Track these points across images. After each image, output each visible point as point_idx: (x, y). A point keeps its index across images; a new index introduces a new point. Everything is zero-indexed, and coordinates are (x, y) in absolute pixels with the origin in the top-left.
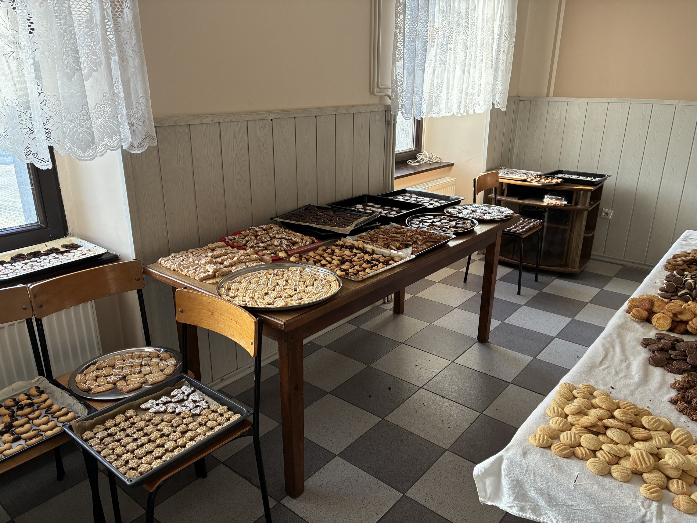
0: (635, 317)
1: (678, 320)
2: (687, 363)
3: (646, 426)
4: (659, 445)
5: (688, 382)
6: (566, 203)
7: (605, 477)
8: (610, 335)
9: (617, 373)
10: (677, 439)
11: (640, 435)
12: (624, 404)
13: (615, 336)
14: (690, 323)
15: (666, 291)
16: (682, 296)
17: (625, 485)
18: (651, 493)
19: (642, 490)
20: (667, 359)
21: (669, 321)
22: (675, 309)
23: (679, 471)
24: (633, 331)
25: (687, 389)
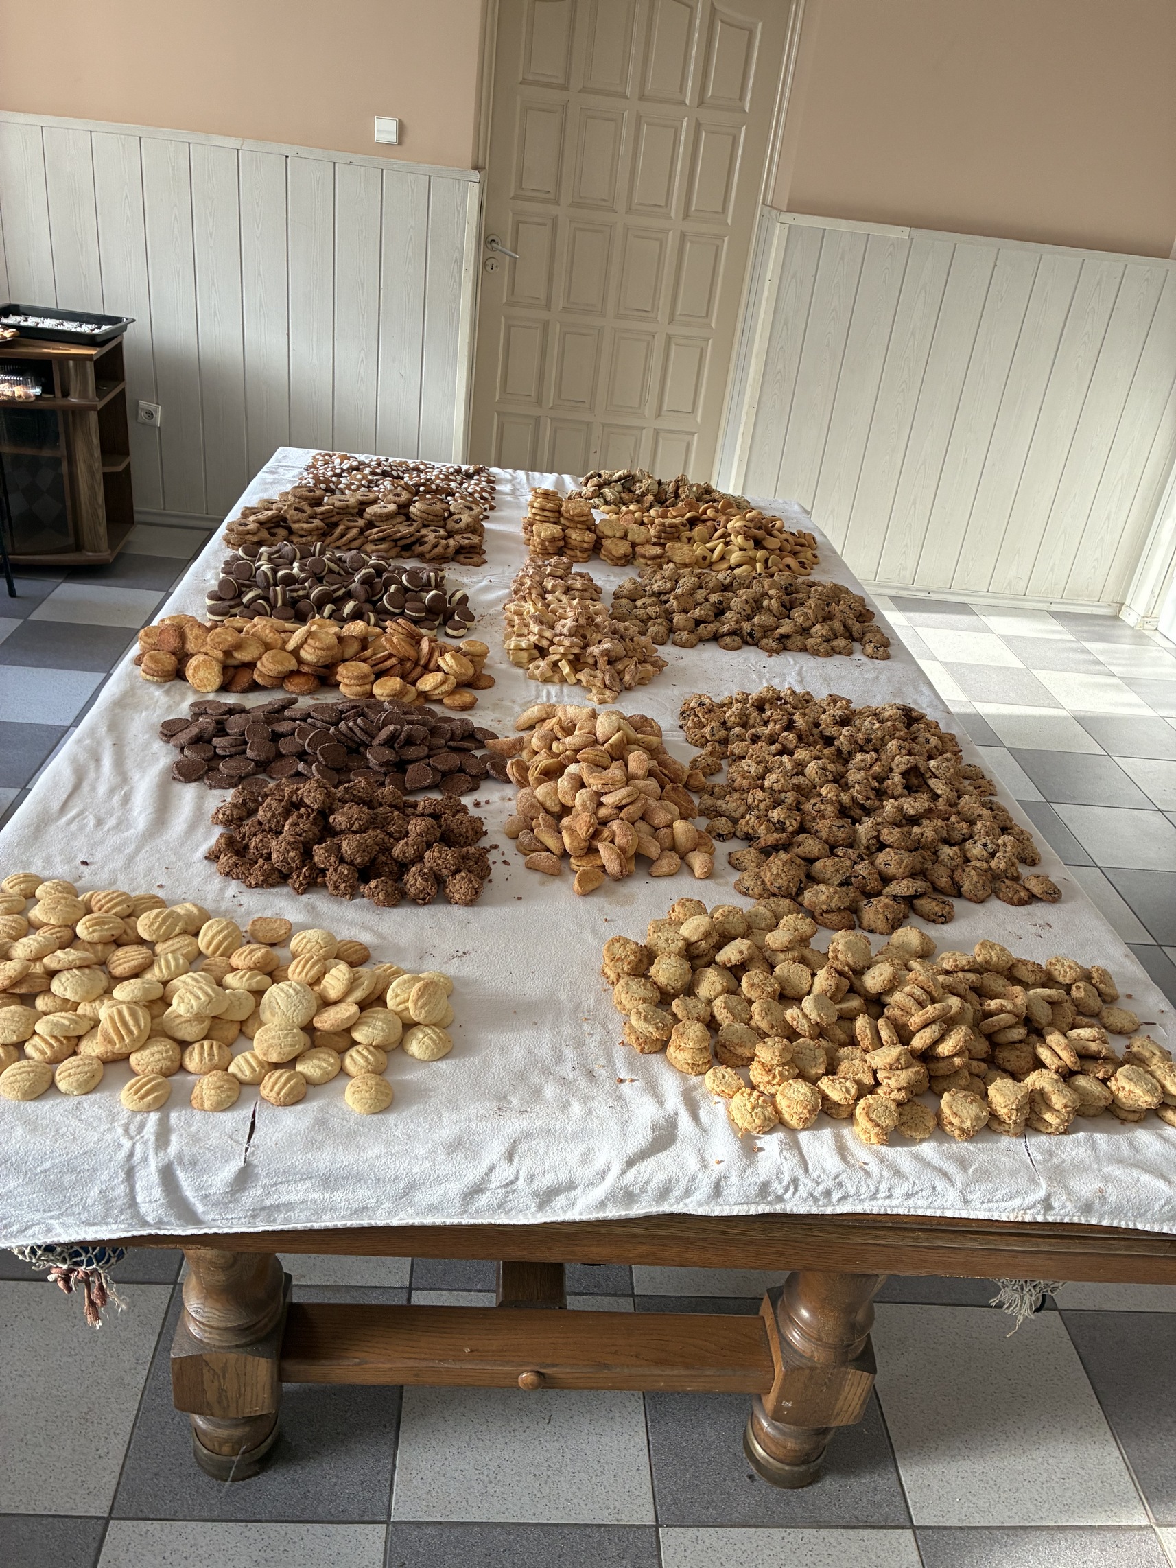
0: (151, 672)
1: (235, 663)
2: (247, 758)
3: (145, 936)
4: (169, 975)
5: (244, 804)
6: (38, 391)
7: (41, 1100)
8: (92, 731)
9: (100, 822)
10: (210, 944)
11: (126, 966)
12: (100, 900)
13: (103, 730)
14: (259, 664)
15: (220, 599)
16: (250, 604)
17: (87, 1100)
18: (142, 1098)
19: (125, 1098)
20: (209, 760)
21: (217, 669)
22: (226, 639)
23: (203, 1022)
24: (146, 709)
25: (241, 819)
